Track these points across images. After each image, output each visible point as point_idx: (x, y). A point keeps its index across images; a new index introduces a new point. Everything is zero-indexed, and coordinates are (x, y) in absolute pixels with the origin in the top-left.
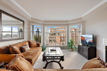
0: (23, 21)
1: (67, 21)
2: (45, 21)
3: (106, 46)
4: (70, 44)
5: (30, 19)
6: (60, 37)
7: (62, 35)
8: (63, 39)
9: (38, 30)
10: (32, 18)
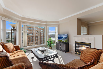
1: (46, 22)
3: (75, 42)
4: (49, 43)
6: (29, 37)
7: (31, 35)
8: (32, 39)
9: (14, 27)
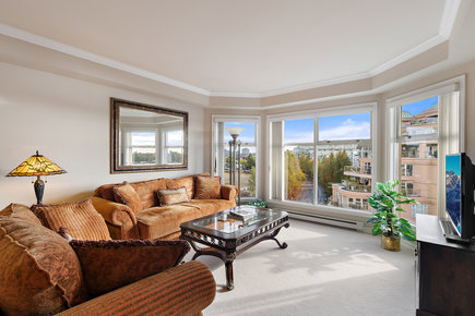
0: (185, 115)
2: (264, 101)
5: (206, 104)
9: (234, 136)
10: (212, 98)
